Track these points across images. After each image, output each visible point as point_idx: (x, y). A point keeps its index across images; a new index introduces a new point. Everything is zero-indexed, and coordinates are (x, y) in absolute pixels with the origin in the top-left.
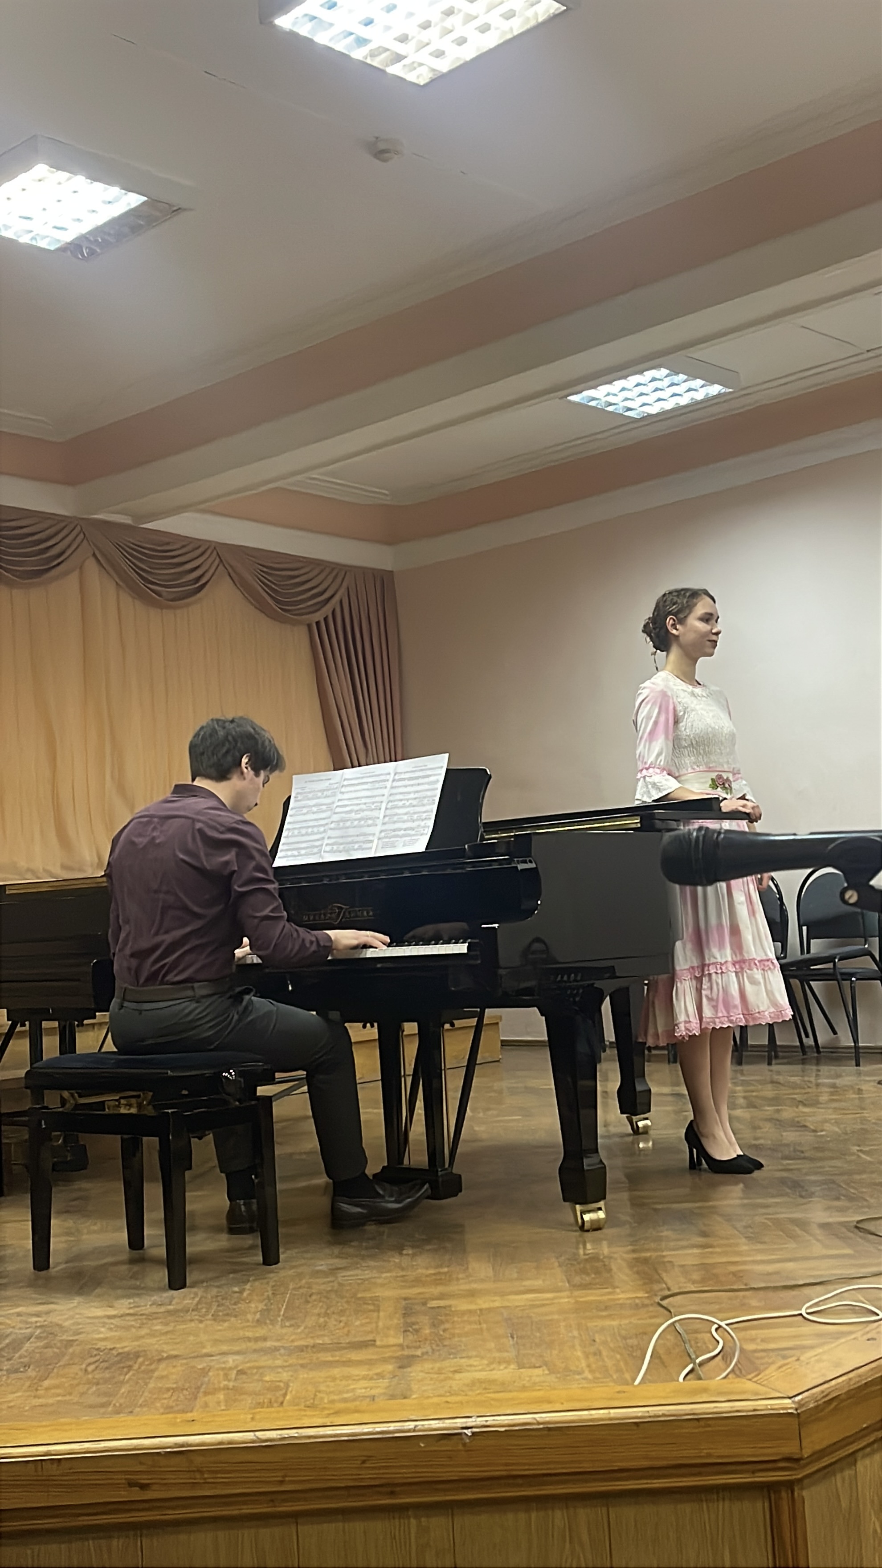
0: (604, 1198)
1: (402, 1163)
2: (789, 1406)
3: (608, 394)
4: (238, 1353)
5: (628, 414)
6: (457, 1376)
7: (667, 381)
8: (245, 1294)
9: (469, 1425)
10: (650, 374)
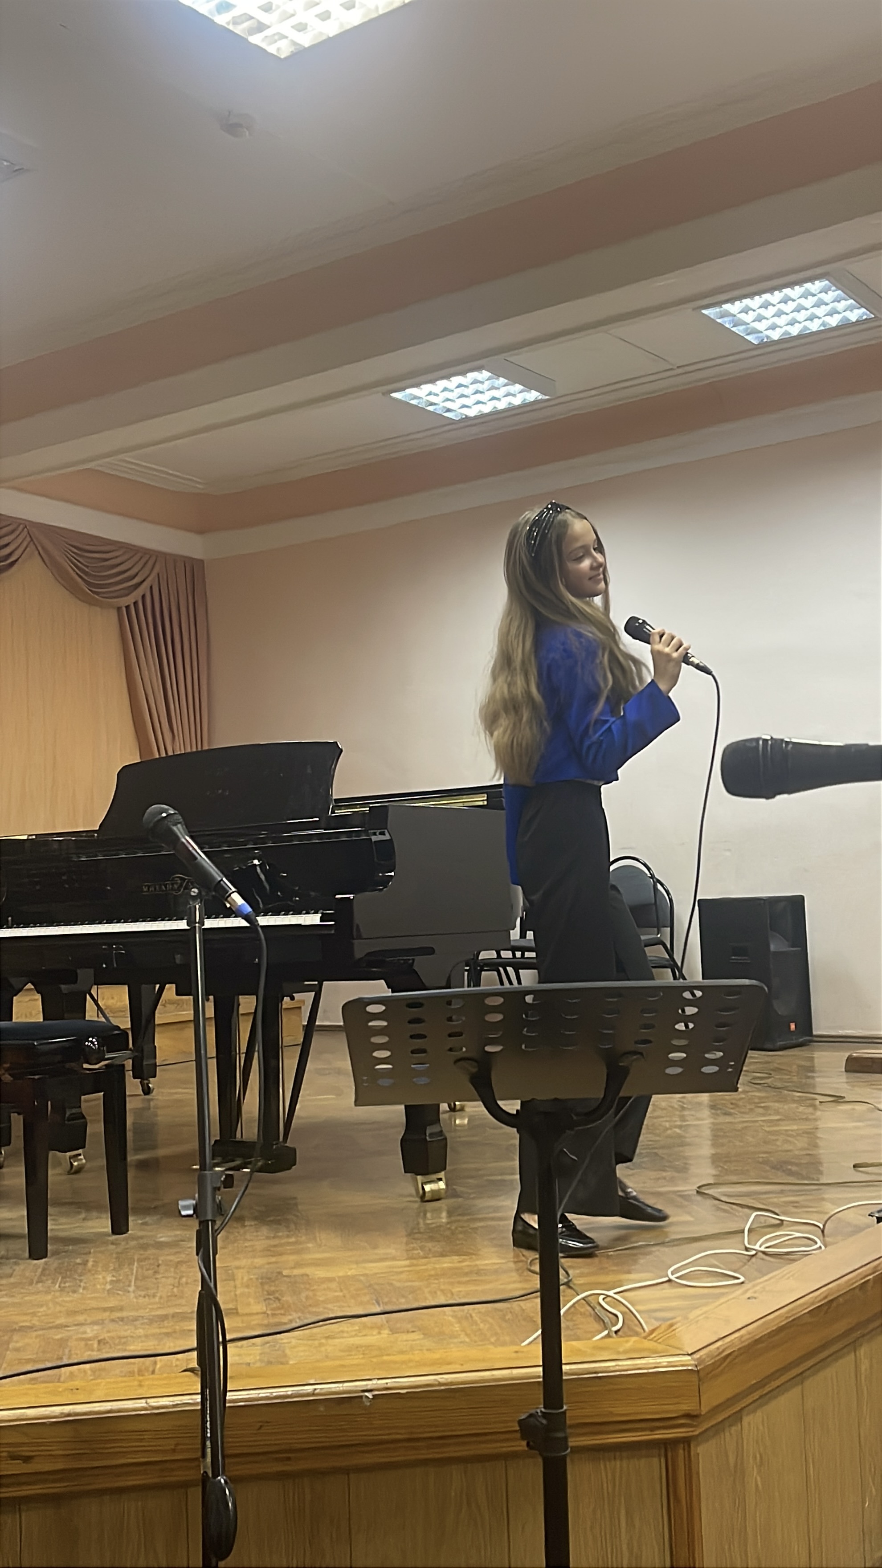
0: (445, 1169)
1: (235, 1137)
2: (688, 1363)
3: (430, 394)
4: (94, 1323)
5: (447, 415)
6: (330, 1341)
7: (487, 384)
8: (90, 1264)
9: (369, 1387)
10: (472, 376)
